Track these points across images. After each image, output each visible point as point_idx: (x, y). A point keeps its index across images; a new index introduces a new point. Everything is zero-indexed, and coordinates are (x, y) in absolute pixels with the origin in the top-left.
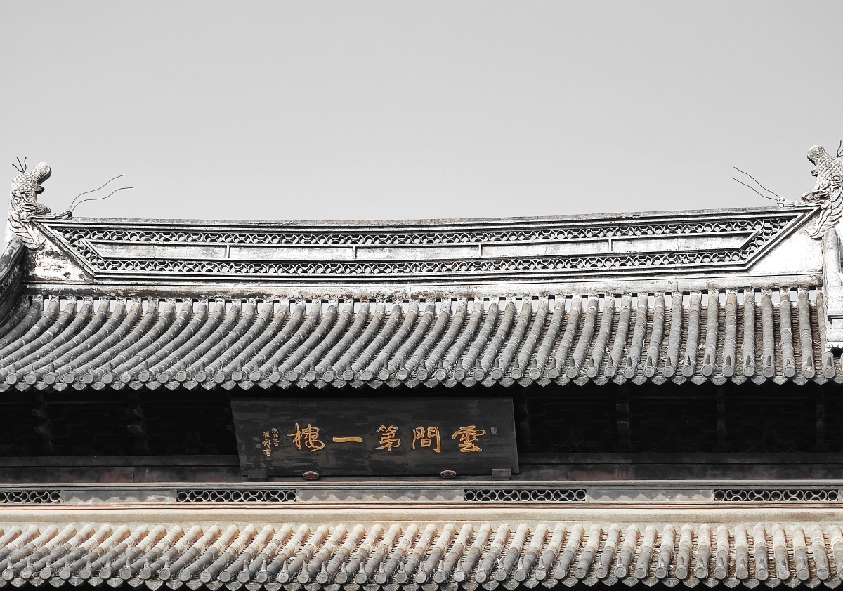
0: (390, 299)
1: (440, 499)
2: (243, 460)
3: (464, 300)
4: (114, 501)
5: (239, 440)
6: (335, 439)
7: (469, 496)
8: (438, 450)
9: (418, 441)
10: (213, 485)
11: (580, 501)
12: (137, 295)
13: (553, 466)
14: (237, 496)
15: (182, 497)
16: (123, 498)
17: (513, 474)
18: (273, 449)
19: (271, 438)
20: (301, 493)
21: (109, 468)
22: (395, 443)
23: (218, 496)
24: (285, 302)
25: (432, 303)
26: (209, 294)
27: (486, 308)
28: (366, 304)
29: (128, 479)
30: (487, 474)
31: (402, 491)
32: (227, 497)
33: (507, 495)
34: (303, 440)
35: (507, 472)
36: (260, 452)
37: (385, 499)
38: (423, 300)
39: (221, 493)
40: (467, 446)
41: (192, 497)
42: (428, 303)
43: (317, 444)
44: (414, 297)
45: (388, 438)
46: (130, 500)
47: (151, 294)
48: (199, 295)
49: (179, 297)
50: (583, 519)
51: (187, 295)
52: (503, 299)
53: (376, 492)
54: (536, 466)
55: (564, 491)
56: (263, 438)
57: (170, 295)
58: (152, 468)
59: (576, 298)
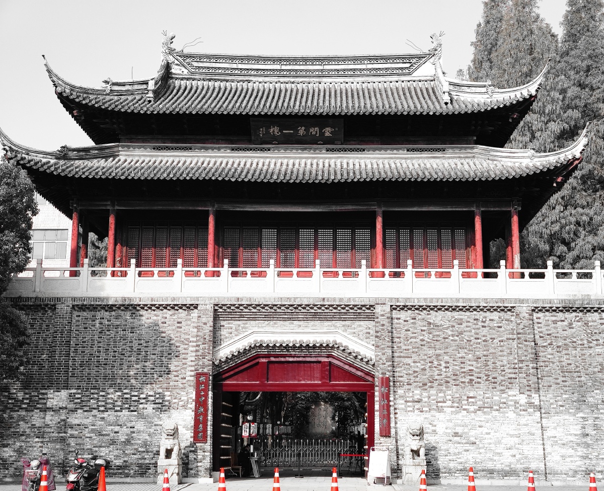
0: (293, 83)
1: (317, 152)
2: (253, 138)
4: (210, 151)
5: (252, 131)
6: (284, 131)
7: (328, 151)
8: (318, 135)
9: (311, 132)
10: (244, 146)
11: (364, 152)
12: (207, 80)
13: (355, 141)
14: (251, 150)
15: (233, 150)
16: (213, 150)
17: (342, 143)
18: (263, 134)
19: (263, 131)
20: (272, 149)
21: (207, 140)
22: (304, 133)
23: (244, 150)
24: (257, 83)
25: (307, 84)
26: (232, 80)
27: (325, 87)
28: (285, 84)
29: (214, 143)
30: (333, 143)
31: (305, 149)
32: (248, 150)
33: (339, 150)
34: (273, 132)
35: (340, 143)
36: (259, 135)
37: (300, 151)
38: (304, 83)
39: (246, 148)
40: (327, 134)
41: (236, 150)
43: (278, 133)
44: (301, 82)
45: (302, 131)
46: (215, 150)
47: (212, 79)
48: (228, 80)
49: (222, 81)
50: (365, 158)
51: (224, 80)
52: (331, 83)
53: (297, 149)
54: (349, 141)
55: (358, 149)
56: (260, 131)
58: (222, 140)
59: (355, 83)
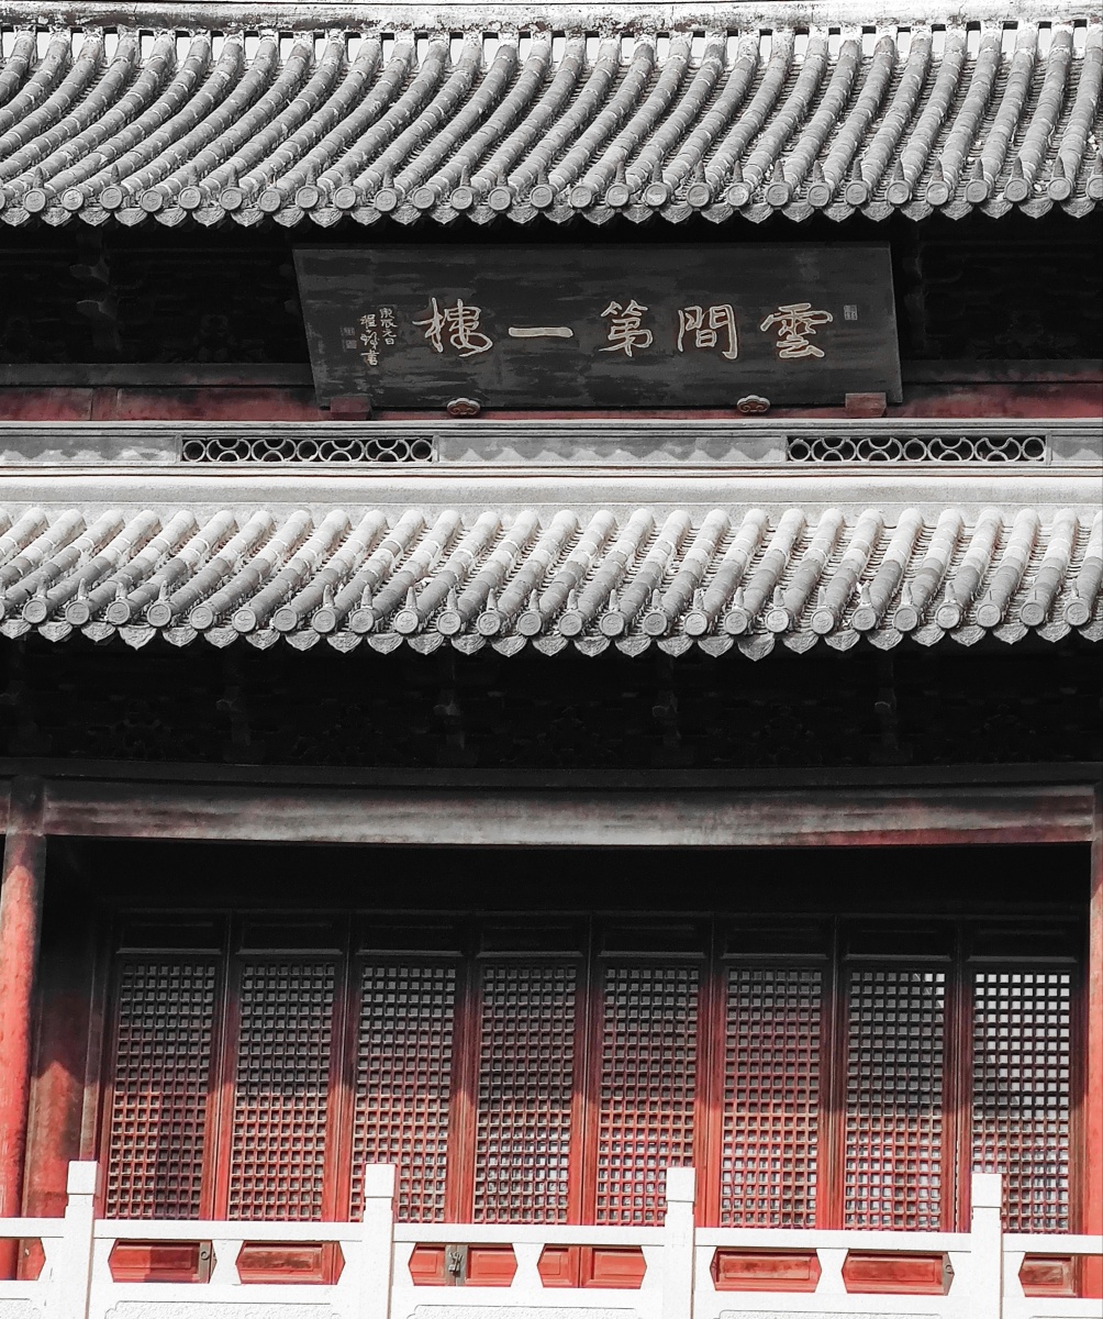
0: (629, 31)
1: (736, 457)
2: (320, 374)
3: (788, 32)
4: (51, 458)
5: (310, 333)
6: (513, 332)
7: (798, 452)
8: (732, 354)
9: (690, 335)
10: (261, 427)
11: (1033, 461)
12: (94, 22)
13: (975, 386)
14: (308, 450)
15: (193, 451)
16: (69, 454)
17: (890, 404)
18: (384, 352)
19: (379, 329)
20: (443, 444)
21: (39, 389)
22: (641, 339)
23: (269, 449)
24: (406, 39)
25: (718, 41)
26: (245, 20)
27: (834, 51)
28: (578, 42)
29: (78, 411)
30: (835, 405)
31: (655, 440)
32: (288, 451)
33: (876, 449)
34: (446, 333)
35: (877, 399)
36: (356, 357)
37: (620, 457)
38: (699, 34)
39: (274, 443)
40: (793, 347)
41: (215, 452)
42: (711, 39)
43: (474, 340)
44: (681, 27)
45: (627, 328)
46: (85, 457)
48: (225, 23)
49: (182, 28)
50: (1039, 497)
51: (200, 23)
52: (868, 30)
53: (601, 440)
54: (939, 388)
55: (997, 441)
56: (361, 329)
57: (164, 22)
58: (131, 389)
59: (1026, 28)
